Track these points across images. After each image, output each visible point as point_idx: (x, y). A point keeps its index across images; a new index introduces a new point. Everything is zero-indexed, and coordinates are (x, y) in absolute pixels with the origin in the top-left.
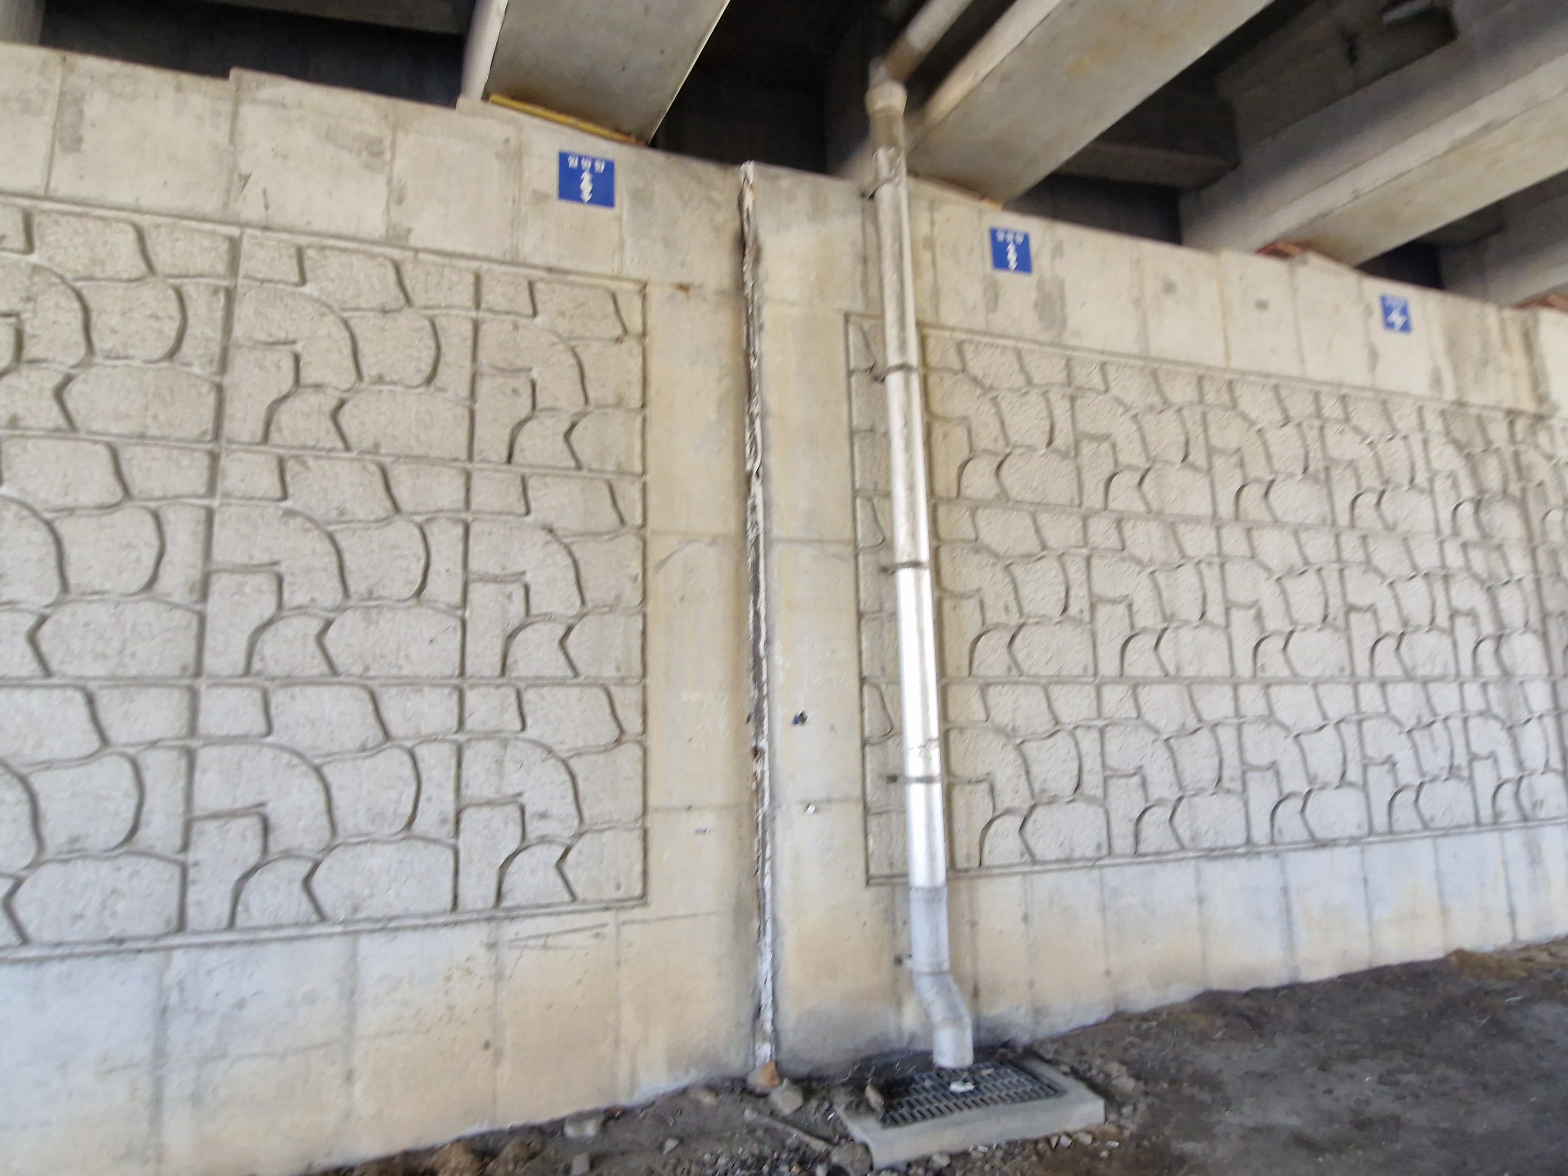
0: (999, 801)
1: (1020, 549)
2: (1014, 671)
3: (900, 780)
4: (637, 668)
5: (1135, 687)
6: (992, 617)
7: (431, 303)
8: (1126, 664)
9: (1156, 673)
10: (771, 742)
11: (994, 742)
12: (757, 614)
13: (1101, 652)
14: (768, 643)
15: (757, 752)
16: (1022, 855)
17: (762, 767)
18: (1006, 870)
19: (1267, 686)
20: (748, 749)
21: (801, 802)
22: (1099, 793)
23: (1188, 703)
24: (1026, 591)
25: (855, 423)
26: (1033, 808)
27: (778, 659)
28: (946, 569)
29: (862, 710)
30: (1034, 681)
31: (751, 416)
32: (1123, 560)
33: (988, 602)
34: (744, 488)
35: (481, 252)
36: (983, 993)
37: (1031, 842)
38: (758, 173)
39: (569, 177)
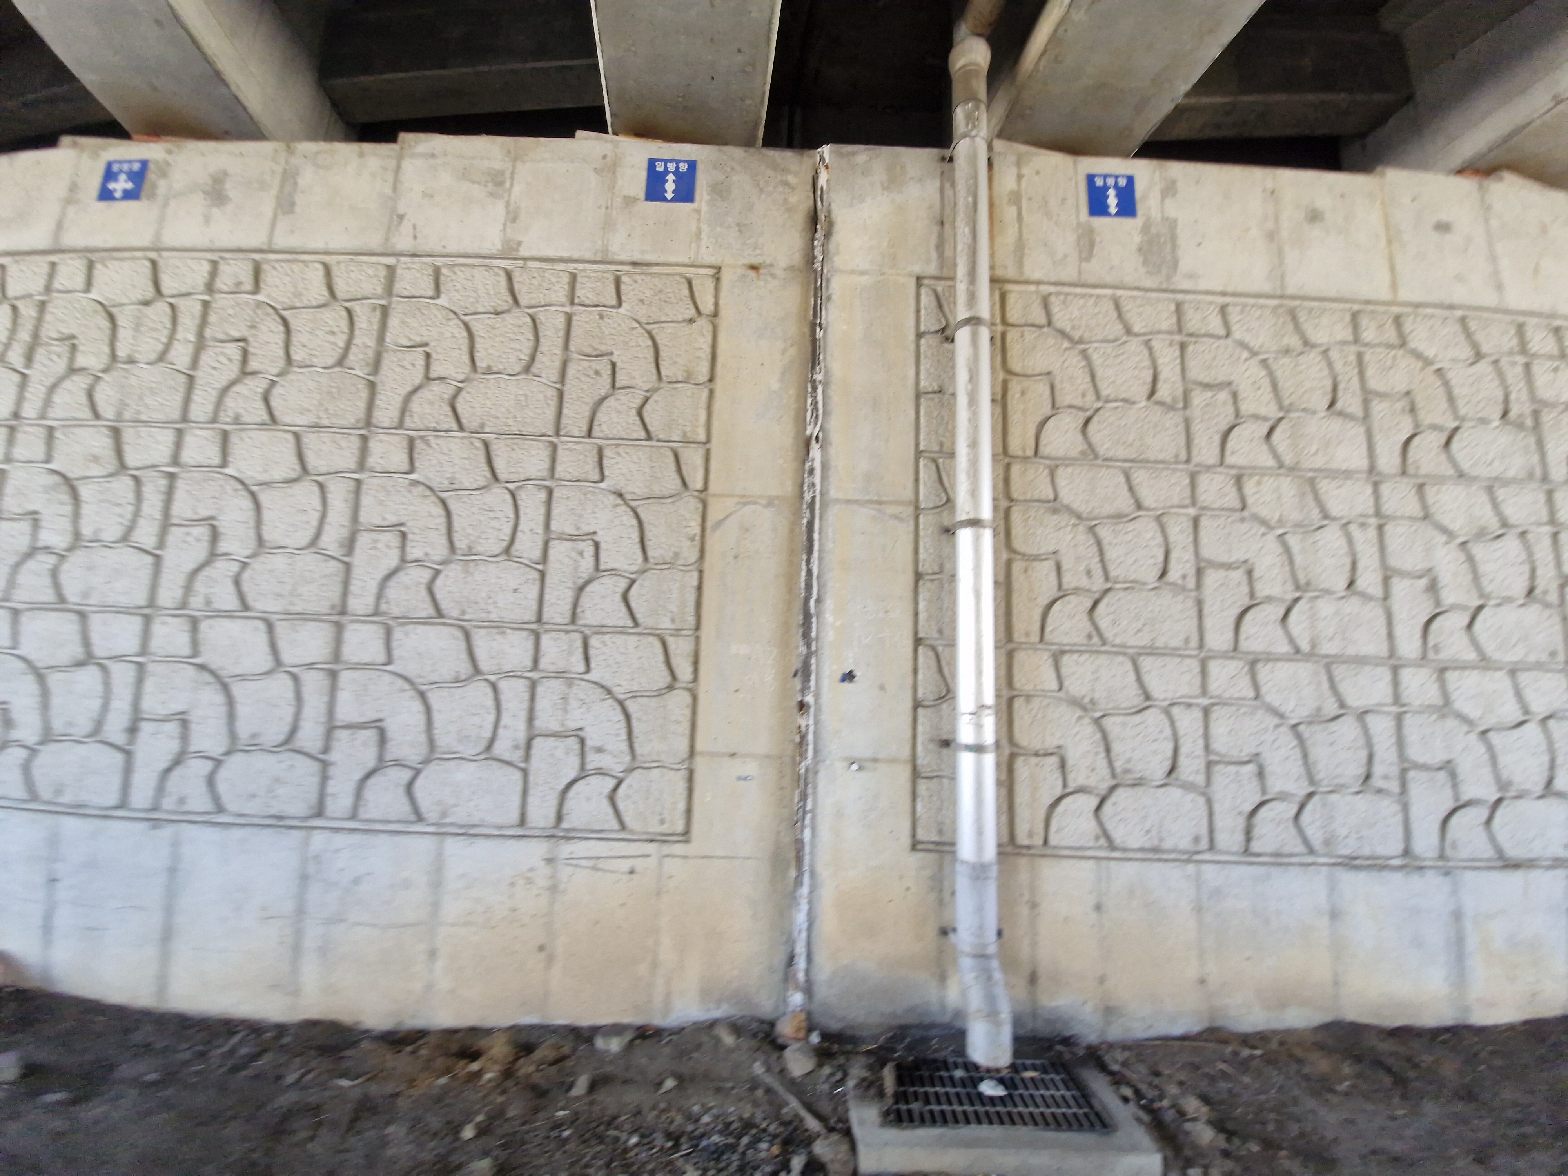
0: (1071, 777)
1: (1108, 509)
2: (1096, 640)
3: (953, 745)
4: (691, 620)
5: (1253, 664)
6: (1069, 581)
7: (533, 302)
8: (1242, 637)
9: (1284, 648)
10: (817, 696)
11: (1067, 714)
12: (809, 572)
13: (1208, 623)
14: (818, 601)
15: (802, 706)
16: (1097, 838)
17: (807, 721)
18: (1077, 854)
19: (1443, 671)
20: (794, 704)
21: (846, 759)
22: (1200, 779)
23: (1325, 685)
24: (1111, 554)
25: (922, 384)
26: (1113, 789)
27: (829, 617)
28: (1017, 529)
29: (915, 671)
30: (1121, 650)
31: (813, 382)
32: (1243, 520)
33: (1065, 566)
34: (803, 451)
35: (576, 256)
36: (1042, 981)
37: (1110, 826)
38: (834, 153)
39: (656, 179)
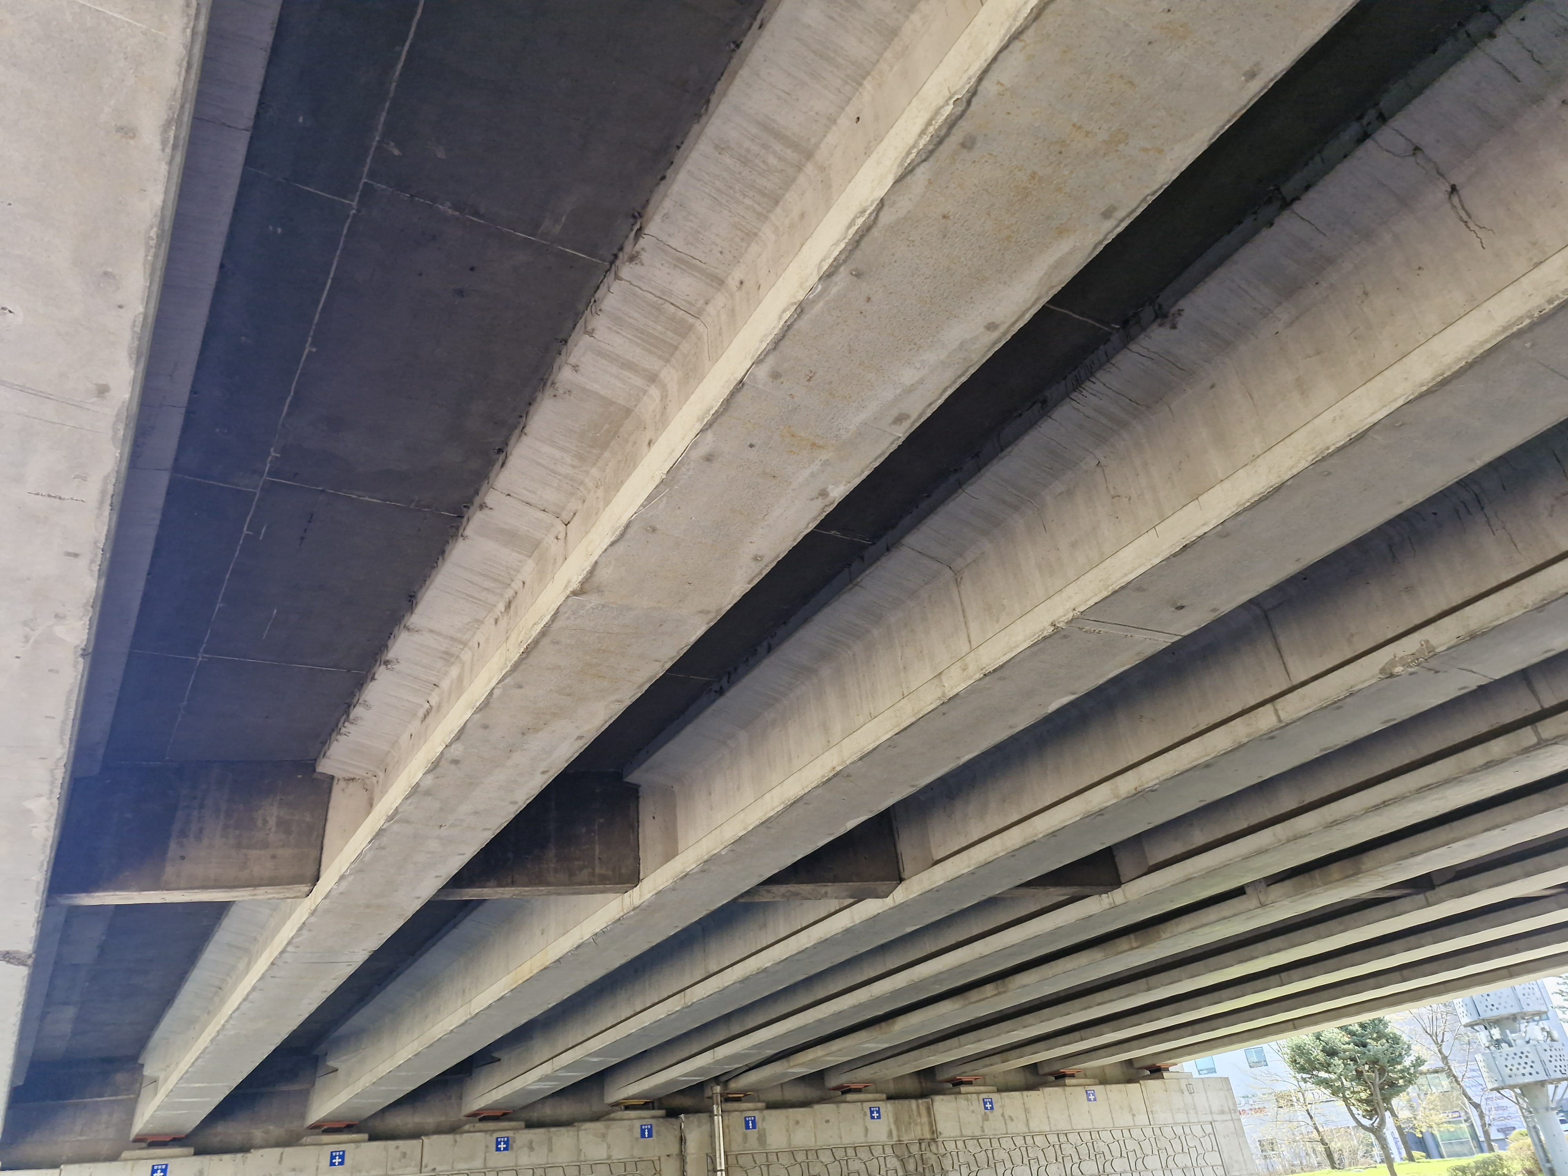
35: (625, 1158)
38: (685, 1117)
39: (643, 1131)
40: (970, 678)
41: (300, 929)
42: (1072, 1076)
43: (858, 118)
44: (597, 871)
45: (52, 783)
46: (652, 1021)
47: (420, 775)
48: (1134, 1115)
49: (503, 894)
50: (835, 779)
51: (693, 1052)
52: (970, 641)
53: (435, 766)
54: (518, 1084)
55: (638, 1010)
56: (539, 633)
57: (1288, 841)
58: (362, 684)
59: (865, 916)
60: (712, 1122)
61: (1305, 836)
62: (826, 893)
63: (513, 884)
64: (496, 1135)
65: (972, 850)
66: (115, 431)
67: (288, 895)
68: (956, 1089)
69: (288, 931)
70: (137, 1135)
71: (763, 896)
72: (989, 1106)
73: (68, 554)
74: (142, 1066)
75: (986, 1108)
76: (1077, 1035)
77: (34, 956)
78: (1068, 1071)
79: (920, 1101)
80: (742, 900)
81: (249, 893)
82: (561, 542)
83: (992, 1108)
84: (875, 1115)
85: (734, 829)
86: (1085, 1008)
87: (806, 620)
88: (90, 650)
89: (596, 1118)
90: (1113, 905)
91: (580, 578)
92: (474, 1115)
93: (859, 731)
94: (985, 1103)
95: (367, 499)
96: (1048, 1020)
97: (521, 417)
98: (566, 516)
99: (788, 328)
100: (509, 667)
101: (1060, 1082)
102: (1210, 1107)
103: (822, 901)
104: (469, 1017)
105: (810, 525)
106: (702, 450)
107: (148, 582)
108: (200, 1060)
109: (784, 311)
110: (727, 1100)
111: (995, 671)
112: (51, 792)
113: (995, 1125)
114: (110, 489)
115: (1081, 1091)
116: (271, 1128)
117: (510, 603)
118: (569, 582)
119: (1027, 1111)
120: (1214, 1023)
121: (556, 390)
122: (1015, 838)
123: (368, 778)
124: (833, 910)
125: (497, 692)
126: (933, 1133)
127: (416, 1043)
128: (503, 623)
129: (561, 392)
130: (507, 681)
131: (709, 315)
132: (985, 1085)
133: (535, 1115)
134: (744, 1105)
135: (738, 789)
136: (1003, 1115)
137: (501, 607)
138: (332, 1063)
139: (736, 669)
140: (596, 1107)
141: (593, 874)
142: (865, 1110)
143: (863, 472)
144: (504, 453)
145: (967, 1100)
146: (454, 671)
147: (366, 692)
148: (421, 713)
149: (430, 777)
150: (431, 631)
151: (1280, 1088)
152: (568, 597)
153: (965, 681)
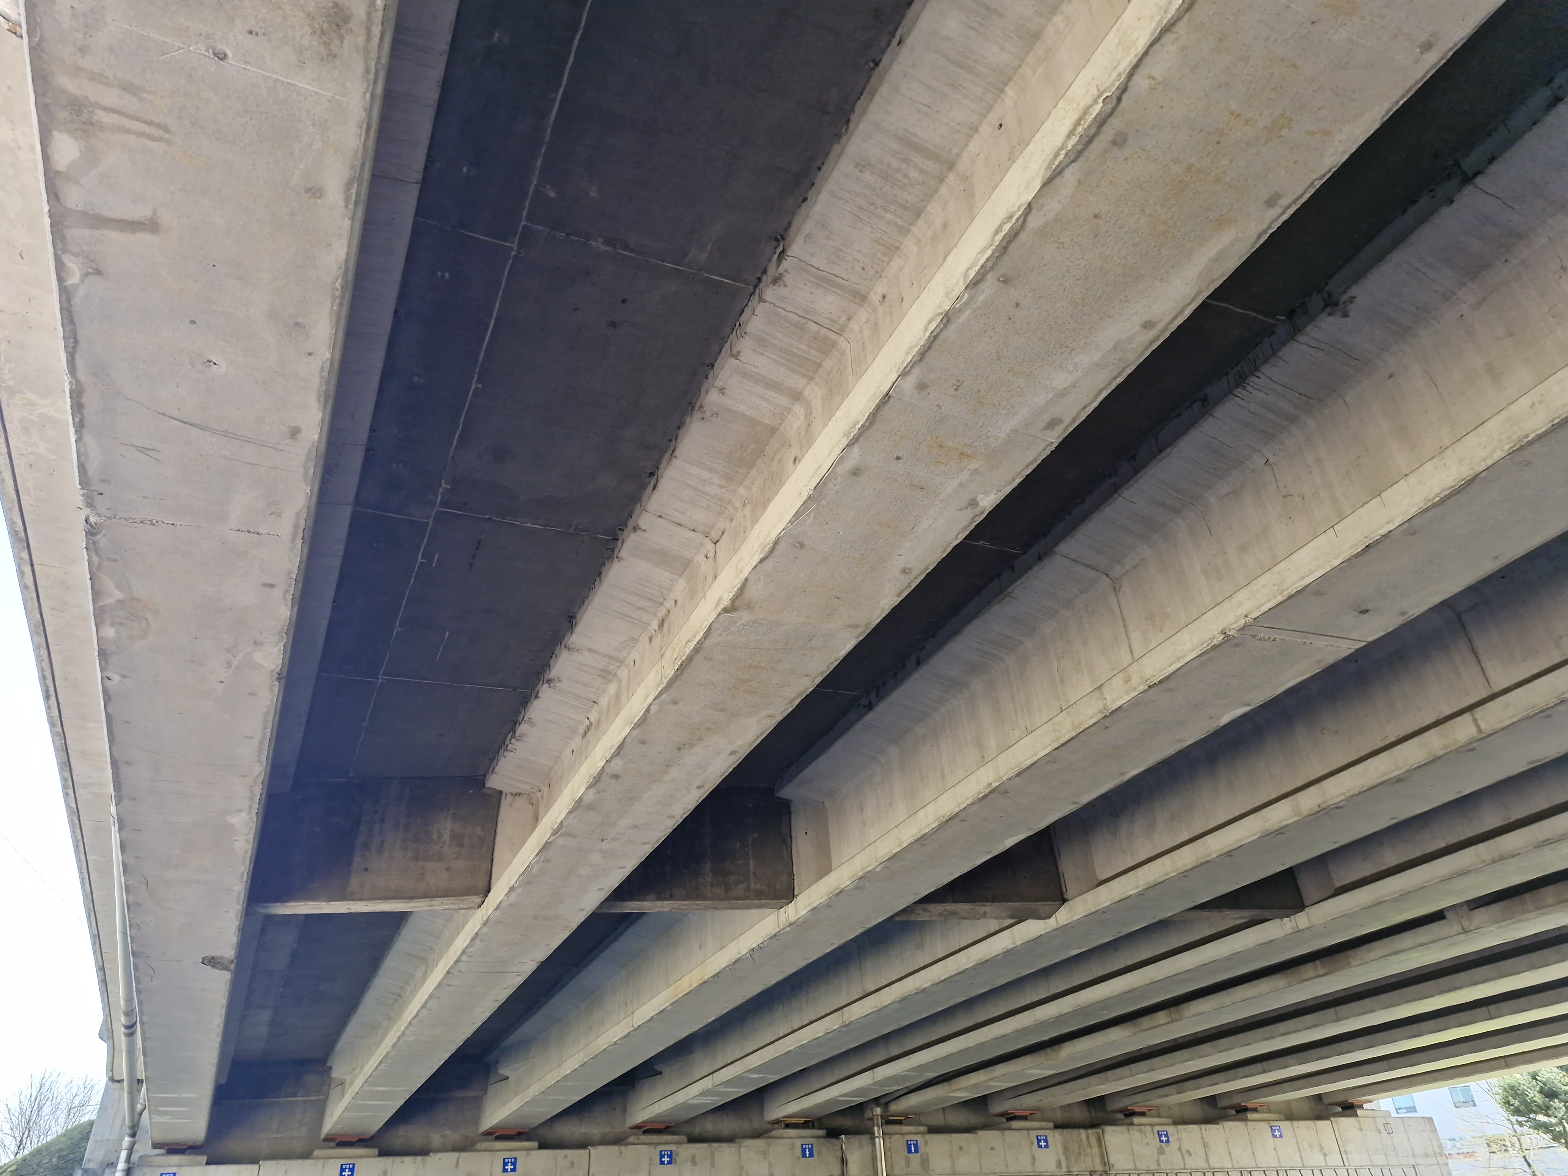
38: (845, 1138)
39: (804, 1151)
40: (1134, 690)
41: (473, 939)
42: (1255, 1110)
43: (1001, 125)
44: (753, 886)
45: (251, 799)
46: (810, 1039)
47: (583, 790)
48: (1325, 1155)
49: (662, 907)
50: (992, 796)
51: (852, 1072)
52: (1131, 652)
53: (596, 781)
54: (680, 1098)
55: (796, 1027)
56: (693, 650)
57: (1494, 862)
58: (527, 702)
59: (1026, 938)
60: (874, 1144)
61: (1513, 856)
62: (985, 913)
63: (671, 897)
64: (660, 1148)
65: (1139, 870)
66: (306, 469)
67: (462, 906)
68: (1128, 1120)
69: (462, 941)
70: (327, 1134)
71: (919, 914)
72: (1164, 1139)
73: (265, 585)
74: (331, 1068)
75: (1161, 1141)
76: (1259, 1066)
77: (235, 961)
78: (1249, 1105)
79: (1090, 1131)
80: (898, 919)
81: (426, 903)
82: (711, 560)
83: (1168, 1141)
84: (1043, 1144)
85: (888, 847)
86: (1267, 1039)
87: (955, 632)
88: (285, 674)
89: (757, 1135)
90: (1296, 930)
91: (731, 595)
92: (637, 1127)
93: (1015, 746)
94: (1160, 1136)
95: (529, 525)
96: (1227, 1050)
97: (671, 440)
98: (714, 535)
99: (934, 338)
100: (665, 684)
101: (1241, 1115)
102: (1412, 1149)
103: (980, 921)
104: (632, 1029)
105: (960, 536)
106: (848, 465)
107: (333, 609)
108: (383, 1065)
109: (930, 322)
110: (888, 1122)
111: (1160, 682)
112: (251, 807)
113: (1172, 1159)
114: (302, 523)
115: (1265, 1126)
116: (448, 1132)
117: (663, 621)
118: (720, 599)
119: (1205, 1145)
120: (1413, 1058)
121: (704, 413)
122: (1186, 858)
123: (534, 793)
124: (992, 931)
125: (654, 708)
126: (1105, 1164)
127: (582, 1053)
128: (657, 641)
129: (709, 414)
130: (663, 697)
131: (852, 331)
132: (1159, 1116)
133: (697, 1130)
134: (905, 1129)
135: (891, 805)
136: (1180, 1149)
137: (655, 625)
138: (503, 1071)
139: (884, 683)
140: (756, 1125)
141: (749, 888)
142: (1031, 1138)
143: (1014, 480)
144: (656, 476)
145: (1141, 1132)
146: (612, 688)
147: (531, 710)
148: (581, 730)
149: (592, 792)
150: (590, 650)
151: (1492, 1131)
152: (720, 614)
153: (1128, 693)
